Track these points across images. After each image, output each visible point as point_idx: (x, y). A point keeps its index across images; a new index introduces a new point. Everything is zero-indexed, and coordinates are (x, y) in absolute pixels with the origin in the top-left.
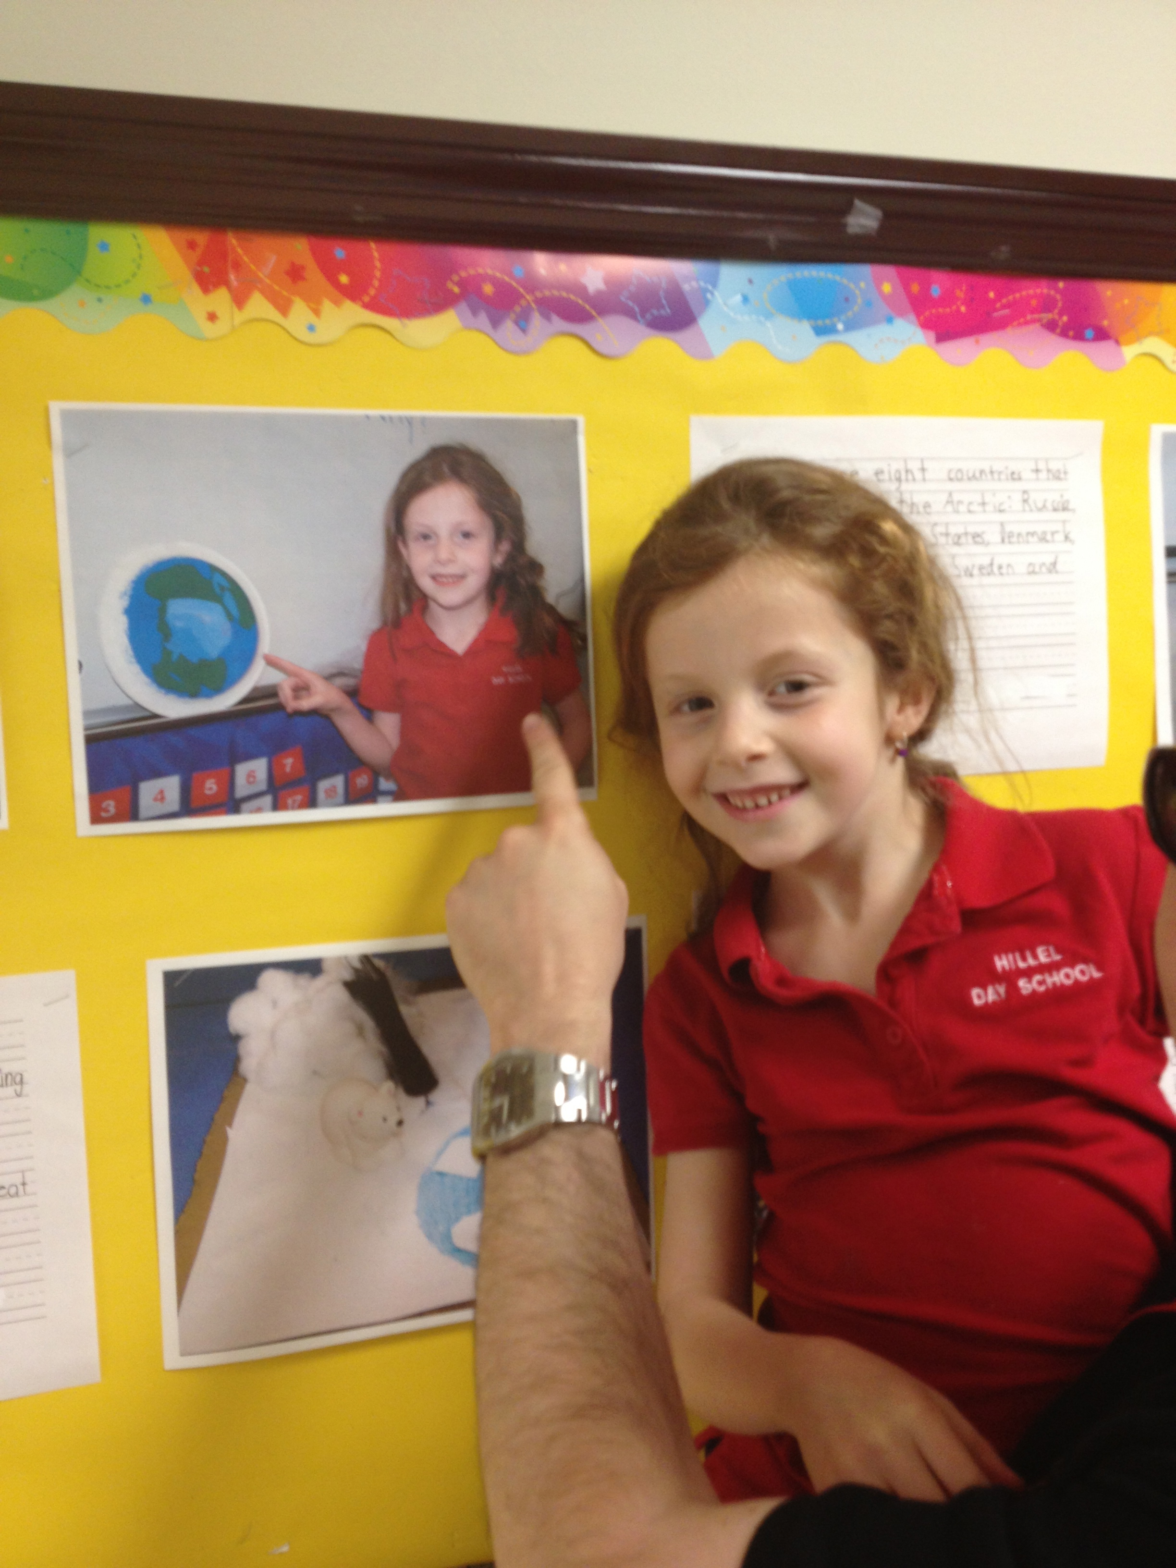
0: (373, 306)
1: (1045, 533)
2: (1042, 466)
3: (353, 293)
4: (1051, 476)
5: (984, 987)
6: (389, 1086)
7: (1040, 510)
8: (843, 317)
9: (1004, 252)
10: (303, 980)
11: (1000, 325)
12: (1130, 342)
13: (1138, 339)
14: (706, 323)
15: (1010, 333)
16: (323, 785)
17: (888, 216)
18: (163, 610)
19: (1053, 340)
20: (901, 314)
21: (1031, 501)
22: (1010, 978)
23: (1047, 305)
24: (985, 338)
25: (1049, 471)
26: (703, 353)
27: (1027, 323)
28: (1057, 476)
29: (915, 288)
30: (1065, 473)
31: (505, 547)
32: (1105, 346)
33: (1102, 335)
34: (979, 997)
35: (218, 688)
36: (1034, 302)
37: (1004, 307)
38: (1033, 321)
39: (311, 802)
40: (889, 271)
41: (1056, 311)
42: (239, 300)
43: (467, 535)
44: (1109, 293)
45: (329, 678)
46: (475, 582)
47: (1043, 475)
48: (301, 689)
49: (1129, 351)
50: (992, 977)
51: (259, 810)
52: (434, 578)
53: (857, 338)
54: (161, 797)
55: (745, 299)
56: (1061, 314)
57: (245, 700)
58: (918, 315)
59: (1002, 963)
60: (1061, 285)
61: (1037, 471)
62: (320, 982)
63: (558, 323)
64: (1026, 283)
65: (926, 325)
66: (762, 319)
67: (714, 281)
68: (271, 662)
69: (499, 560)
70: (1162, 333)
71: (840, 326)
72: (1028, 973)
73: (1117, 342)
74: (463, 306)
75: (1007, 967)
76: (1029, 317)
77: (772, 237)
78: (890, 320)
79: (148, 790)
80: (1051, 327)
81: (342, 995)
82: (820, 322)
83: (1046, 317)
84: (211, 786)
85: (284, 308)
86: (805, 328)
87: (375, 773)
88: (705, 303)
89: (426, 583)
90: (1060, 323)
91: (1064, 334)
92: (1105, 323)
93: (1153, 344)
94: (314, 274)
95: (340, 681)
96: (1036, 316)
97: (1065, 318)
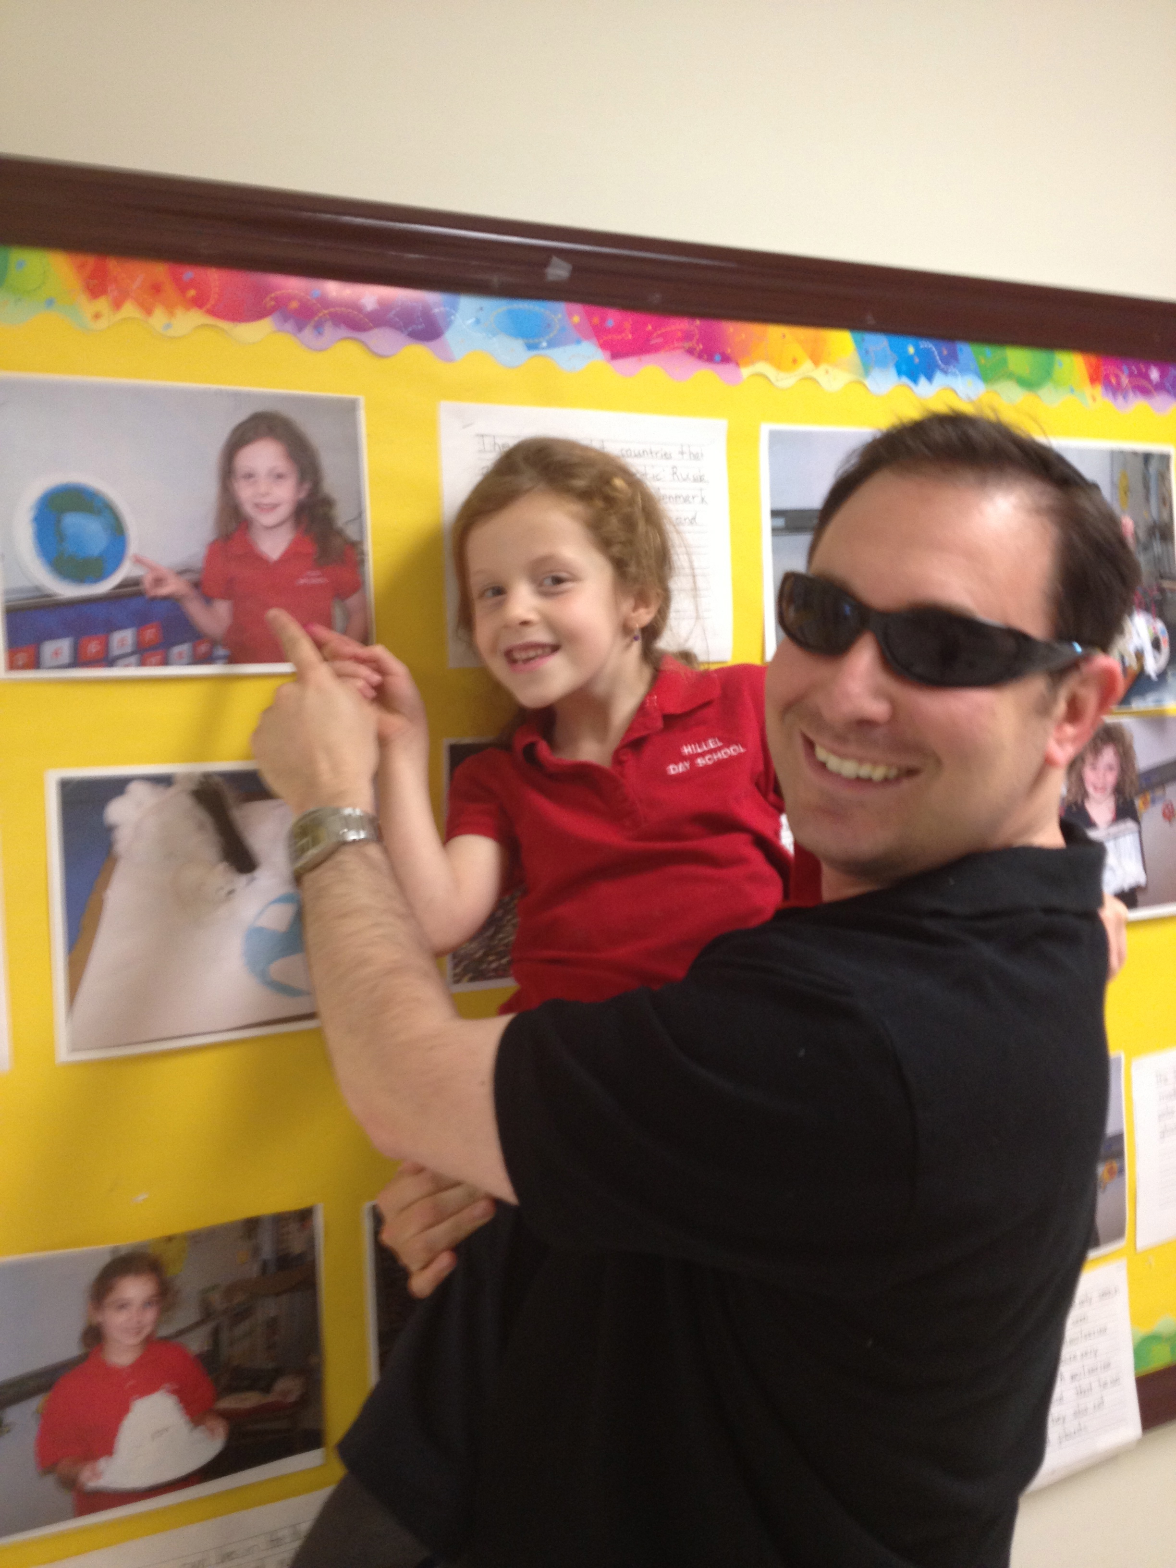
0: (214, 313)
1: (688, 497)
2: (685, 449)
3: (198, 302)
4: (692, 457)
5: (676, 763)
6: (222, 867)
7: (685, 480)
8: (547, 338)
9: (657, 298)
10: (160, 789)
11: (656, 349)
12: (747, 364)
13: (752, 362)
14: (450, 336)
15: (662, 355)
16: (176, 650)
17: (577, 270)
18: (59, 521)
19: (691, 361)
20: (587, 338)
21: (678, 473)
22: (692, 758)
23: (688, 336)
24: (646, 358)
25: (691, 453)
26: (447, 357)
27: (674, 349)
28: (696, 457)
29: (596, 320)
30: (702, 455)
31: (307, 486)
32: (728, 368)
33: (726, 359)
34: (674, 769)
35: (100, 576)
36: (679, 334)
37: (658, 336)
38: (678, 348)
39: (165, 662)
40: (577, 307)
41: (695, 341)
42: (117, 305)
43: (280, 476)
44: (731, 330)
45: (181, 573)
46: (284, 511)
47: (686, 456)
48: (159, 581)
49: (746, 372)
50: (683, 758)
51: (127, 666)
52: (257, 505)
53: (557, 353)
54: (56, 653)
55: (478, 321)
56: (698, 343)
57: (120, 586)
58: (598, 340)
59: (687, 750)
60: (698, 322)
61: (682, 453)
62: (172, 791)
63: (344, 332)
64: (672, 320)
65: (604, 346)
66: (490, 335)
67: (454, 307)
68: (138, 561)
69: (303, 495)
70: (768, 359)
71: (544, 344)
72: (702, 755)
73: (737, 364)
74: (276, 315)
75: (691, 752)
76: (676, 344)
77: (495, 279)
78: (578, 342)
79: (49, 648)
80: (690, 352)
81: (187, 802)
82: (531, 341)
83: (687, 345)
84: (93, 647)
85: (149, 311)
86: (518, 345)
87: (214, 643)
88: (449, 324)
89: (249, 509)
90: (698, 349)
91: (700, 357)
92: (729, 351)
93: (762, 367)
94: (169, 289)
95: (188, 577)
96: (681, 344)
97: (701, 346)
